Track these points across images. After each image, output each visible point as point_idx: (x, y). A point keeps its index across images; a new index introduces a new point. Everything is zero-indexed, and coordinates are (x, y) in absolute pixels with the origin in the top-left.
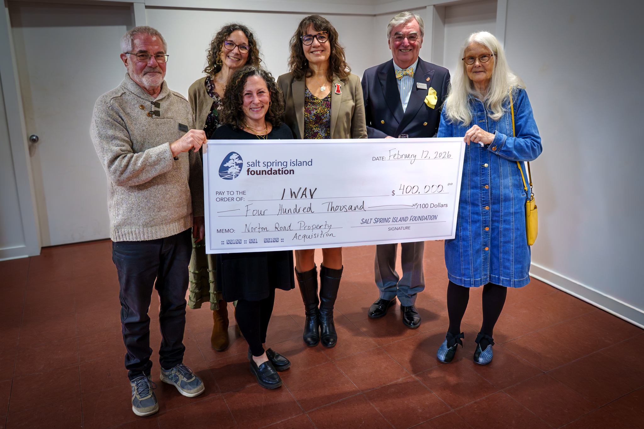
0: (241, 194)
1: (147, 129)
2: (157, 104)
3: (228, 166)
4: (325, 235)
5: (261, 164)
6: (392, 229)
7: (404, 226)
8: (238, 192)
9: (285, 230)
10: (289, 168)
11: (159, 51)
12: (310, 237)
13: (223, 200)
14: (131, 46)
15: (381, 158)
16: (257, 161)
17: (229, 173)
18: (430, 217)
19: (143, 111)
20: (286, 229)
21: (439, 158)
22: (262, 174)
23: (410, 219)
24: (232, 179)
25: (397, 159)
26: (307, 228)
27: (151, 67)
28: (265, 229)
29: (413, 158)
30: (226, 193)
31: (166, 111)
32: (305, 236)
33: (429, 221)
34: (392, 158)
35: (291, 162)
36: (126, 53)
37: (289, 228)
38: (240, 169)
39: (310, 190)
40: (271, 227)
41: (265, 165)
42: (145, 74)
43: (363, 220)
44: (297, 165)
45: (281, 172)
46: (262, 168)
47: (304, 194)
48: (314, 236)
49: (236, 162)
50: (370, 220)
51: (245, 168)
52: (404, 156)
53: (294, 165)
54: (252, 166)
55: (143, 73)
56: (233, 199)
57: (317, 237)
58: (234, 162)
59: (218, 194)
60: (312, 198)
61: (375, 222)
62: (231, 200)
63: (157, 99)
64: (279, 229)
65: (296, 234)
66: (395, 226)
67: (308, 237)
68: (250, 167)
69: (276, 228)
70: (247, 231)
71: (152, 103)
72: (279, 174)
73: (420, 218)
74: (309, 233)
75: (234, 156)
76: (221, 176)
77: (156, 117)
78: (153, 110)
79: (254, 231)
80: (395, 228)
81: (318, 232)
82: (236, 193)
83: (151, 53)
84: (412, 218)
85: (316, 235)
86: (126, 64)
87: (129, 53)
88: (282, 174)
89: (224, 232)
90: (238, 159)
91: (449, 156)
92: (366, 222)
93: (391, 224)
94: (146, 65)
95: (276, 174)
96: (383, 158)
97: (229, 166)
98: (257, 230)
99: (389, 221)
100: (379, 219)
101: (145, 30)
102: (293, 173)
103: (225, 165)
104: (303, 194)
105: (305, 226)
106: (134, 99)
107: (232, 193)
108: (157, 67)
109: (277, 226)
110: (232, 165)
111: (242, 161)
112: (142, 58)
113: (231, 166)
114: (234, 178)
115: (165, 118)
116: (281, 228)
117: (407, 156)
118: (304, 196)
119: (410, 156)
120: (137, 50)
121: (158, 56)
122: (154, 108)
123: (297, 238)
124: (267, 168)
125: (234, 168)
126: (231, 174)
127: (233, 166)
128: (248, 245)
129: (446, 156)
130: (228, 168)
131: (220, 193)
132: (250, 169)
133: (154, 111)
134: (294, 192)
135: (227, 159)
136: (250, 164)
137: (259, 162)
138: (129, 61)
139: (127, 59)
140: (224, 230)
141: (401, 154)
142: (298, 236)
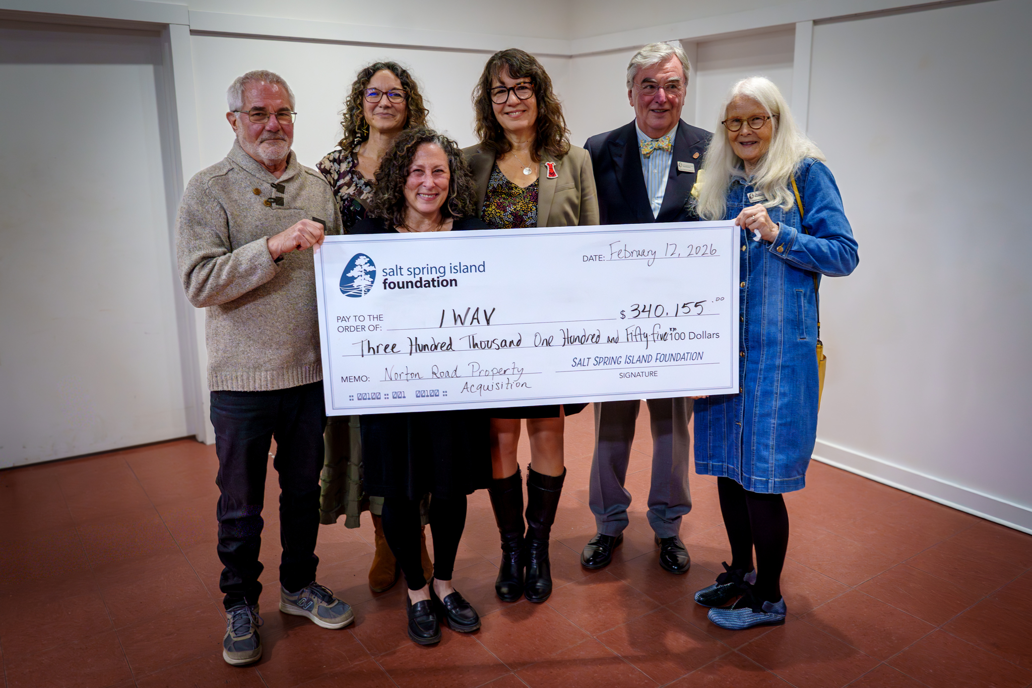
0: (375, 319)
1: (262, 224)
2: (280, 188)
3: (353, 276)
4: (514, 385)
5: (404, 271)
6: (625, 376)
7: (647, 370)
8: (372, 317)
9: (448, 377)
10: (449, 276)
11: (281, 107)
12: (490, 388)
13: (349, 330)
14: (240, 101)
15: (597, 257)
16: (398, 267)
17: (355, 287)
18: (689, 354)
19: (258, 197)
20: (450, 375)
21: (695, 255)
22: (407, 287)
23: (657, 359)
24: (360, 296)
25: (624, 258)
26: (483, 373)
27: (269, 131)
28: (416, 375)
29: (650, 256)
30: (351, 319)
31: (294, 198)
32: (481, 387)
33: (689, 362)
34: (615, 256)
35: (451, 267)
36: (234, 112)
37: (454, 374)
38: (372, 280)
39: (485, 311)
40: (426, 373)
41: (410, 273)
42: (261, 142)
43: (575, 360)
44: (460, 272)
45: (436, 283)
46: (406, 278)
47: (475, 319)
48: (495, 386)
49: (365, 270)
50: (586, 360)
51: (380, 278)
52: (635, 253)
53: (456, 271)
54: (390, 275)
55: (259, 140)
56: (363, 328)
57: (500, 387)
58: (363, 270)
59: (340, 321)
60: (488, 323)
61: (596, 363)
62: (360, 330)
63: (281, 179)
64: (438, 375)
65: (467, 383)
66: (630, 371)
67: (486, 388)
68: (388, 277)
69: (434, 373)
70: (388, 379)
71: (273, 185)
72: (434, 286)
73: (674, 357)
74: (486, 381)
75: (361, 261)
76: (343, 292)
77: (278, 206)
78: (273, 196)
79: (399, 378)
80: (630, 374)
81: (502, 379)
82: (367, 318)
83: (270, 109)
84: (658, 358)
85: (500, 385)
86: (235, 128)
87: (238, 111)
88: (439, 286)
89: (353, 380)
90: (368, 264)
91: (713, 252)
92: (581, 363)
93: (624, 368)
94: (264, 128)
95: (429, 286)
96: (600, 257)
97: (356, 276)
98: (404, 377)
99: (619, 363)
100: (601, 359)
101: (261, 75)
102: (456, 285)
103: (349, 275)
104: (473, 318)
105: (480, 371)
106: (246, 178)
107: (362, 319)
108: (279, 130)
109: (435, 370)
110: (360, 274)
111: (375, 267)
112: (256, 117)
113: (359, 276)
114: (363, 294)
115: (290, 208)
116: (442, 374)
117: (641, 254)
118: (475, 321)
119: (646, 254)
120: (250, 106)
121: (282, 114)
122: (274, 194)
123: (469, 389)
124: (415, 277)
125: (363, 278)
126: (359, 288)
127: (361, 276)
128: (391, 401)
129: (708, 251)
130: (353, 279)
131: (344, 319)
132: (387, 279)
133: (275, 198)
134: (459, 316)
135: (351, 265)
136: (388, 271)
137: (401, 268)
138: (238, 123)
139: (235, 120)
140: (353, 378)
141: (630, 249)
142: (469, 386)
